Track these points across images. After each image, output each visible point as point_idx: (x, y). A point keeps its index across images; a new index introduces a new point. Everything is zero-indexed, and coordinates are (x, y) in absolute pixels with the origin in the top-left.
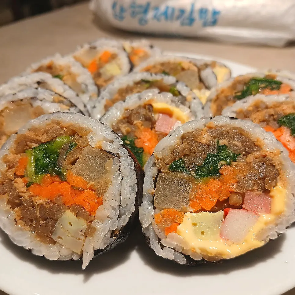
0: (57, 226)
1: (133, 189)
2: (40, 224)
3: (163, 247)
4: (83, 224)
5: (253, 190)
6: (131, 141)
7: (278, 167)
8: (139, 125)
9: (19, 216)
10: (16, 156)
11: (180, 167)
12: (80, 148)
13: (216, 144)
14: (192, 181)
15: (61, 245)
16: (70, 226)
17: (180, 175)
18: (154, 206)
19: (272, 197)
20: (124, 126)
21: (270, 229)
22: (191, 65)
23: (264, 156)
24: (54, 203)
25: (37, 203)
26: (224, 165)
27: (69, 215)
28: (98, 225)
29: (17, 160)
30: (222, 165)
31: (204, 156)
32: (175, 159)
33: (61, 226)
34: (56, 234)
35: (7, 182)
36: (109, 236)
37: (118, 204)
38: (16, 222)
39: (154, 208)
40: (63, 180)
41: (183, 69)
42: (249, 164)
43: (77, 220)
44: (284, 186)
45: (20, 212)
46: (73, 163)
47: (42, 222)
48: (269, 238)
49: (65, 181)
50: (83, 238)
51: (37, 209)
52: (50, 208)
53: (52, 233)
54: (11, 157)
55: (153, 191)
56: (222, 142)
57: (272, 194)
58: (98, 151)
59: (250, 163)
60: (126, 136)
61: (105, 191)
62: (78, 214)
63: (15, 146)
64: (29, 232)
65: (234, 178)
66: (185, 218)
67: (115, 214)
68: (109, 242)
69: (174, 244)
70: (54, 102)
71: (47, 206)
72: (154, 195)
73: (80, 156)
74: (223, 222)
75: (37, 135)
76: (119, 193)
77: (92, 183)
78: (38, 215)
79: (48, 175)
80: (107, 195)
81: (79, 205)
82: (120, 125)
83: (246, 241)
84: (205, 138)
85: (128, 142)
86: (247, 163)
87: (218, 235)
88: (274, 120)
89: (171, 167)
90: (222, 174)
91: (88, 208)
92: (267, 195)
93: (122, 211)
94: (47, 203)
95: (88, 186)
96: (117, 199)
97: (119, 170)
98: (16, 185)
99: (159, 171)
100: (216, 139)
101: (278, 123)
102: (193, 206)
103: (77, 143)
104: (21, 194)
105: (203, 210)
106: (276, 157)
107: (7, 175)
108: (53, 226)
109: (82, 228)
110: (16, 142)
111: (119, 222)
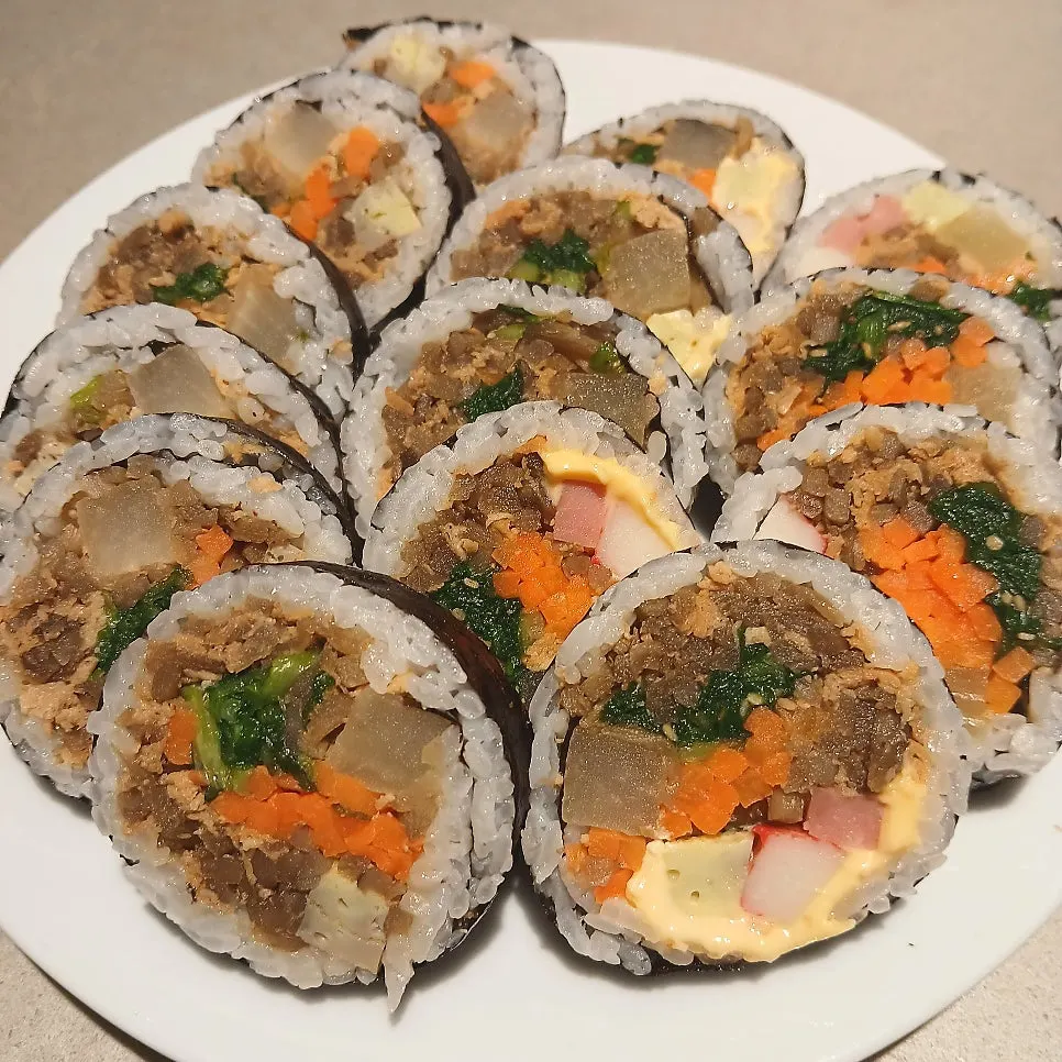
0: (309, 906)
1: (505, 812)
2: (260, 899)
3: (590, 931)
4: (378, 905)
5: (834, 784)
6: (482, 580)
7: (908, 717)
8: (504, 526)
9: (197, 875)
10: (157, 707)
11: (633, 712)
12: (345, 693)
13: (737, 640)
14: (667, 752)
15: (324, 953)
16: (341, 908)
17: (634, 735)
18: (561, 821)
19: (884, 805)
20: (457, 530)
21: (873, 890)
22: (665, 210)
23: (874, 684)
24: (292, 849)
25: (245, 848)
26: (756, 706)
27: (336, 882)
28: (417, 905)
29: (164, 721)
30: (752, 707)
31: (701, 678)
32: (617, 686)
33: (318, 909)
34: (307, 926)
35: (146, 787)
36: (449, 928)
37: (465, 850)
38: (193, 893)
39: (563, 825)
40: (309, 787)
41: (637, 228)
42: (827, 706)
43: (360, 892)
44: (920, 776)
45: (197, 866)
46: (331, 738)
47: (266, 893)
48: (868, 909)
49: (314, 789)
50: (379, 934)
51: (248, 861)
52: (282, 859)
53: (297, 924)
54: (145, 712)
55: (559, 780)
56: (756, 634)
57: (884, 798)
58: (398, 703)
59: (832, 703)
60: (464, 565)
61: (429, 821)
62: (361, 880)
63: (149, 679)
64: (233, 916)
65: (783, 750)
66: (647, 859)
67: (459, 878)
68: (451, 941)
69: (621, 926)
70: (227, 461)
71: (274, 856)
72: (561, 789)
73: (345, 720)
74: (751, 866)
75: (208, 648)
76: (467, 822)
77: (390, 797)
78: (252, 878)
79: (263, 769)
80: (434, 834)
81: (361, 857)
82: (446, 528)
83: (807, 919)
84: (707, 620)
85: (475, 585)
86: (823, 704)
87: (735, 904)
88: (920, 498)
89: (607, 710)
90: (751, 734)
91: (385, 865)
92: (871, 800)
93: (479, 868)
94: (273, 847)
95: (382, 802)
96: (462, 840)
97: (462, 759)
98: (172, 792)
99: (574, 721)
100: (737, 625)
101: (930, 511)
102: (668, 825)
103: (333, 674)
104: (191, 817)
105: (697, 833)
106: (906, 688)
107: (144, 764)
108: (300, 906)
109: (376, 914)
110: (149, 665)
111: (473, 894)
